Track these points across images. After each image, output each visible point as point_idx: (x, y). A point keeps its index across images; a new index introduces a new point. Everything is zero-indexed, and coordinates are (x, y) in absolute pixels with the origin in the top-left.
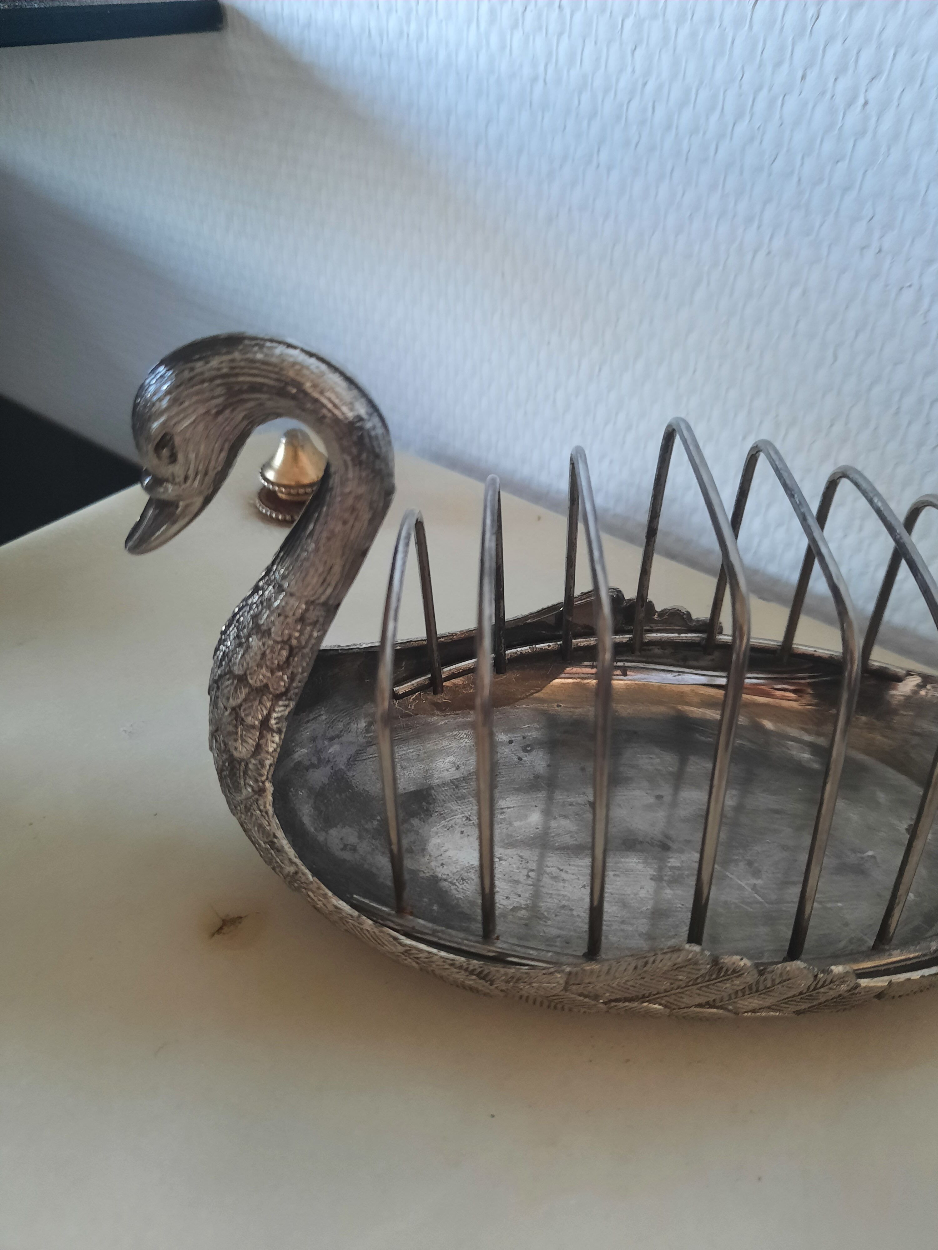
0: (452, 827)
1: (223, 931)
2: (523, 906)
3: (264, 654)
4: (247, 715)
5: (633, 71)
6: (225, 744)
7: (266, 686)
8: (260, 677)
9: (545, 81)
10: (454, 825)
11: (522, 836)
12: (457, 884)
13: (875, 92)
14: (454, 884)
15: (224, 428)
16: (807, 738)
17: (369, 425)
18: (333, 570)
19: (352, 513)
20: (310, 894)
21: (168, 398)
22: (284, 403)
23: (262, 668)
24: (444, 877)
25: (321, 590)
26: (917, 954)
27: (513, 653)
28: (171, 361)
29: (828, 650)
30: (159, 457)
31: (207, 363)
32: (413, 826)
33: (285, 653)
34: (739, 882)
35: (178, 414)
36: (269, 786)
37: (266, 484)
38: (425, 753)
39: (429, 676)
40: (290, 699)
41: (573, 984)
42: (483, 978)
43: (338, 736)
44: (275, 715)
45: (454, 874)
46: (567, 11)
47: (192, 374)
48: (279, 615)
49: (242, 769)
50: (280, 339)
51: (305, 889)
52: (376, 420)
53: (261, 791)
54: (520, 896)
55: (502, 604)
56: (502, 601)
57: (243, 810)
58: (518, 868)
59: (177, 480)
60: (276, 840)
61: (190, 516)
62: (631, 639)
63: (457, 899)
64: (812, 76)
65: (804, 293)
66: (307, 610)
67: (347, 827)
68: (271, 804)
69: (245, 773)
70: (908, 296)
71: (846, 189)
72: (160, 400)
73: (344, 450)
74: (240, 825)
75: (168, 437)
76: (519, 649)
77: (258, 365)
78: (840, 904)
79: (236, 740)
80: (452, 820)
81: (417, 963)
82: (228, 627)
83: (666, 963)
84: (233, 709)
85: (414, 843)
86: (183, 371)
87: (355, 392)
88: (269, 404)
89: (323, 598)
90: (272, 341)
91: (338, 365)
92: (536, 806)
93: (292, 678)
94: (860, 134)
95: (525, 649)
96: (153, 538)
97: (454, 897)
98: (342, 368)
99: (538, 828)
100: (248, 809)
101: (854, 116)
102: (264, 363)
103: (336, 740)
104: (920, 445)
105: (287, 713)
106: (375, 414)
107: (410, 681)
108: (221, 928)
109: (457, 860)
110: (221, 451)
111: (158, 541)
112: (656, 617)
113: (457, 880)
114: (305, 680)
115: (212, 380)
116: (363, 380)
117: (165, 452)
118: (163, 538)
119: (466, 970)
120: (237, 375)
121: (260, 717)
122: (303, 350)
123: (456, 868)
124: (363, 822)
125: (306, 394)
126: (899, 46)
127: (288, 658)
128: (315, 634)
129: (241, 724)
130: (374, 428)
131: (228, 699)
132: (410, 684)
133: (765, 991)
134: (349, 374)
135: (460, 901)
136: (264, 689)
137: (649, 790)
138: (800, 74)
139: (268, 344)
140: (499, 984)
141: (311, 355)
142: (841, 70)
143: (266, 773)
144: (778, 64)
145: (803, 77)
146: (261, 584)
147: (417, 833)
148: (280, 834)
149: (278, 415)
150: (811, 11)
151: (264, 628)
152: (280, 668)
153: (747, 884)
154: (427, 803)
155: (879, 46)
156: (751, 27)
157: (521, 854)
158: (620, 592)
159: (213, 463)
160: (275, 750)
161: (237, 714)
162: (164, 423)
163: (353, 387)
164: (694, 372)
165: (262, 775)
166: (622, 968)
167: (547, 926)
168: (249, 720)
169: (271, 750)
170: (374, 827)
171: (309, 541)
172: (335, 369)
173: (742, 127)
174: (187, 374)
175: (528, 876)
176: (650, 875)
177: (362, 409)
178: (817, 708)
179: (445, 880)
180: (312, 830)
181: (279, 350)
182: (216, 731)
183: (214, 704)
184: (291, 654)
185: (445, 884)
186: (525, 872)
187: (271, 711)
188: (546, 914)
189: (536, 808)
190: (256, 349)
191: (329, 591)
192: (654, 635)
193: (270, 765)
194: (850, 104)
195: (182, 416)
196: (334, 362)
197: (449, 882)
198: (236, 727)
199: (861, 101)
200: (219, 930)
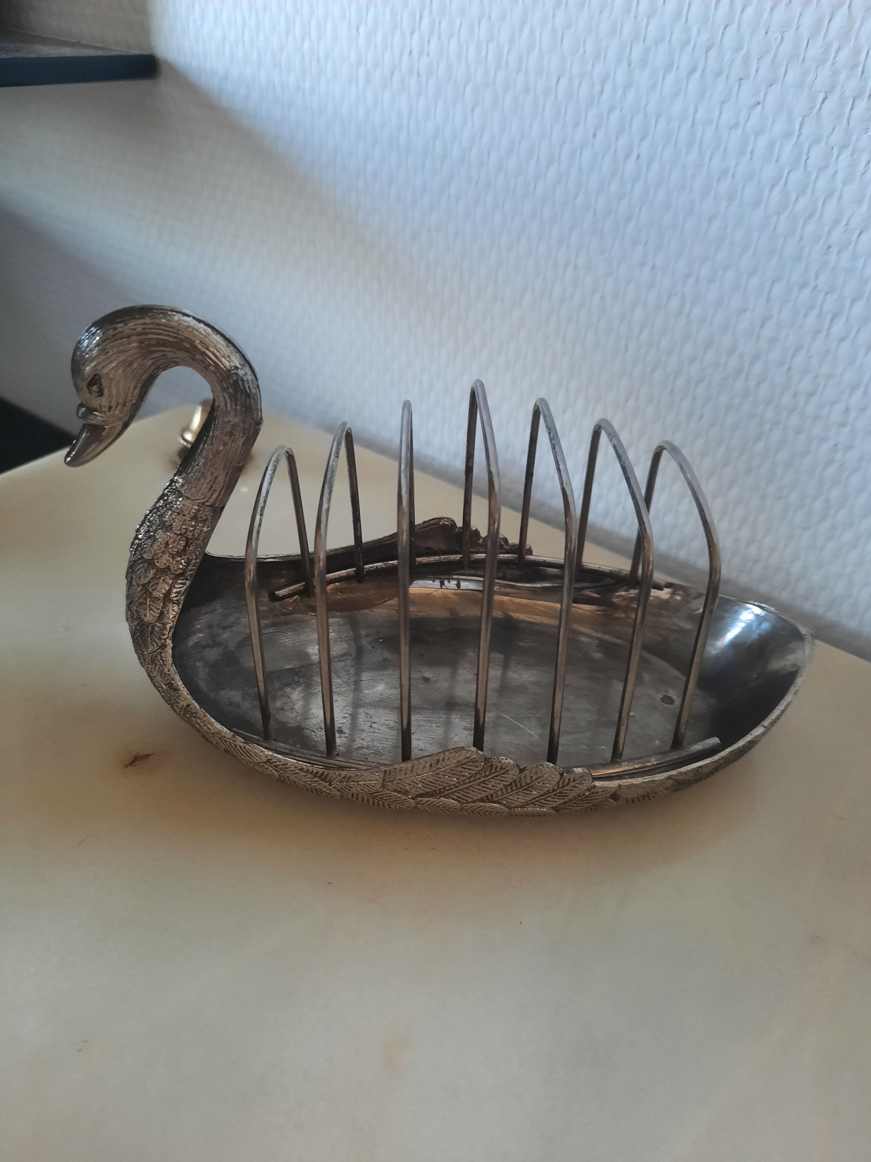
0: (316, 693)
1: (135, 764)
2: (365, 746)
3: (167, 544)
4: (153, 590)
5: (473, 126)
6: (138, 612)
7: (168, 568)
8: (164, 561)
9: (408, 130)
10: (317, 692)
11: (369, 700)
12: (316, 731)
13: (645, 148)
14: (314, 732)
15: (137, 371)
16: (595, 634)
17: (241, 372)
18: (218, 480)
19: (230, 437)
20: (198, 721)
21: (97, 348)
22: (181, 354)
23: (165, 554)
24: (307, 727)
25: (209, 494)
26: (639, 765)
27: (371, 567)
28: (101, 323)
29: (609, 567)
30: (90, 393)
31: (126, 324)
32: (286, 693)
33: (183, 543)
34: (530, 732)
35: (104, 361)
36: (169, 642)
37: (185, 444)
38: (299, 642)
39: (304, 583)
40: (187, 579)
41: (389, 781)
42: (324, 780)
43: (230, 626)
44: (175, 590)
45: (314, 725)
46: (424, 78)
47: (115, 332)
48: (179, 514)
49: (149, 630)
50: (178, 310)
51: (195, 718)
52: (247, 369)
53: (164, 646)
54: (363, 739)
55: (359, 525)
56: (359, 523)
57: (150, 662)
58: (364, 721)
59: (104, 409)
60: (173, 682)
61: (113, 437)
62: (461, 558)
63: (316, 742)
64: (600, 134)
65: (602, 298)
66: (198, 510)
67: (234, 691)
68: (171, 656)
69: (152, 633)
70: (674, 303)
71: (628, 220)
72: (91, 350)
73: (224, 390)
74: (147, 676)
75: (97, 377)
76: (375, 565)
77: (162, 327)
78: (603, 747)
79: (146, 610)
80: (316, 688)
81: (277, 771)
82: (141, 525)
83: (452, 760)
84: (144, 585)
85: (286, 704)
86: (108, 330)
87: (232, 348)
88: (170, 355)
89: (211, 501)
90: (172, 311)
91: (219, 330)
92: (382, 680)
93: (188, 563)
94: (636, 179)
95: (379, 564)
96: (85, 454)
97: (313, 740)
98: (222, 332)
99: (382, 695)
100: (153, 661)
101: (630, 166)
102: (166, 326)
103: (229, 629)
104: (690, 415)
105: (183, 589)
106: (247, 365)
107: (289, 587)
108: (133, 762)
109: (317, 716)
110: (135, 388)
111: (89, 457)
112: (481, 541)
113: (316, 729)
114: (198, 565)
115: (129, 337)
116: (238, 341)
117: (95, 388)
118: (93, 454)
119: (312, 773)
120: (146, 334)
121: (164, 591)
122: (194, 318)
123: (316, 721)
124: (247, 688)
125: (196, 348)
126: (659, 116)
127: (185, 547)
128: (205, 529)
129: (150, 597)
130: (245, 374)
131: (140, 578)
132: (288, 589)
133: (526, 787)
134: (227, 336)
135: (317, 742)
136: (167, 570)
137: (470, 669)
138: (591, 133)
139: (169, 313)
140: (335, 783)
141: (200, 321)
142: (620, 131)
143: (167, 633)
144: (576, 125)
145: (595, 135)
146: (166, 492)
147: (289, 697)
148: (177, 677)
149: (177, 364)
150: (598, 88)
151: (168, 524)
152: (179, 554)
153: (535, 733)
154: (298, 677)
155: (646, 115)
156: (556, 97)
157: (367, 712)
158: (453, 521)
159: (129, 398)
160: (174, 617)
161: (146, 589)
162: (95, 366)
163: (230, 345)
164: (525, 359)
165: (164, 635)
166: (422, 766)
167: (382, 759)
168: (156, 594)
169: (171, 617)
170: (255, 692)
171: (199, 457)
172: (218, 332)
173: (552, 172)
174: (111, 332)
175: (371, 727)
176: (464, 726)
177: (236, 361)
178: (603, 613)
179: (308, 729)
180: (206, 690)
181: (177, 317)
182: (131, 603)
183: (130, 584)
184: (187, 545)
185: (306, 731)
186: (369, 724)
187: (172, 586)
188: (382, 751)
189: (382, 681)
190: (161, 316)
191: (215, 496)
192: (480, 555)
193: (171, 627)
194: (628, 156)
195: (107, 361)
196: (216, 327)
197: (310, 730)
198: (145, 599)
199: (635, 155)
200: (132, 763)
